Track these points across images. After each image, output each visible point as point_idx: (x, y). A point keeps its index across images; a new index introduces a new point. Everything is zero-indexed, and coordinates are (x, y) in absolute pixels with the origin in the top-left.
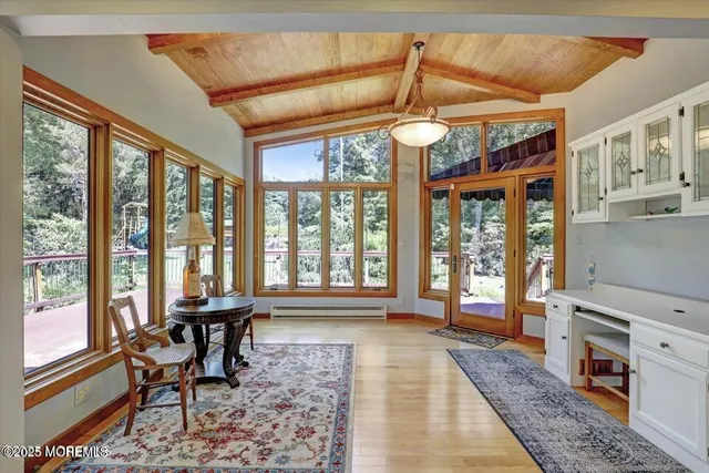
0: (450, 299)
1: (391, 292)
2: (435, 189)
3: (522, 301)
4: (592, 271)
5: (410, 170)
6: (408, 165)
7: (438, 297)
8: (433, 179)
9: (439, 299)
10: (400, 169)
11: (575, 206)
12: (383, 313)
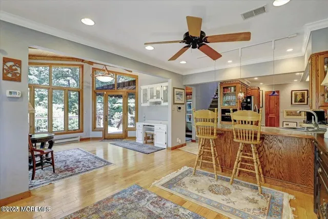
0: (105, 130)
1: (81, 130)
2: (98, 93)
3: (127, 128)
4: (144, 117)
5: (88, 85)
6: (87, 83)
7: (100, 130)
8: (97, 89)
9: (100, 131)
10: (84, 84)
11: (142, 102)
12: (78, 139)
